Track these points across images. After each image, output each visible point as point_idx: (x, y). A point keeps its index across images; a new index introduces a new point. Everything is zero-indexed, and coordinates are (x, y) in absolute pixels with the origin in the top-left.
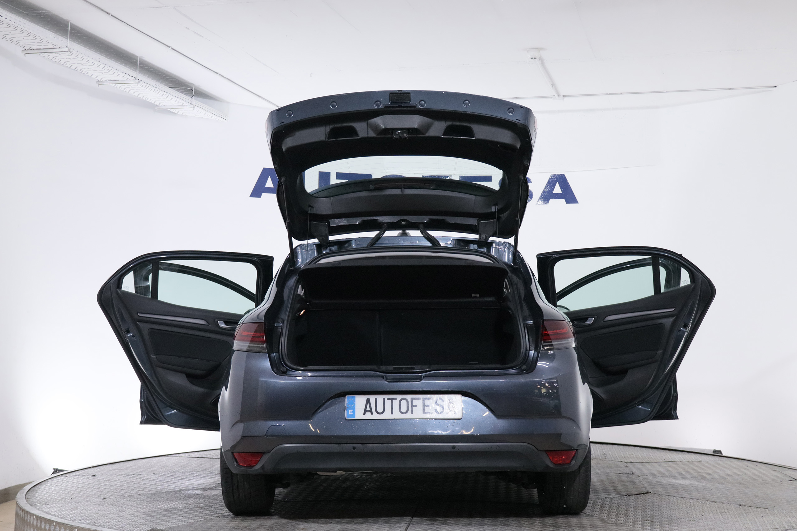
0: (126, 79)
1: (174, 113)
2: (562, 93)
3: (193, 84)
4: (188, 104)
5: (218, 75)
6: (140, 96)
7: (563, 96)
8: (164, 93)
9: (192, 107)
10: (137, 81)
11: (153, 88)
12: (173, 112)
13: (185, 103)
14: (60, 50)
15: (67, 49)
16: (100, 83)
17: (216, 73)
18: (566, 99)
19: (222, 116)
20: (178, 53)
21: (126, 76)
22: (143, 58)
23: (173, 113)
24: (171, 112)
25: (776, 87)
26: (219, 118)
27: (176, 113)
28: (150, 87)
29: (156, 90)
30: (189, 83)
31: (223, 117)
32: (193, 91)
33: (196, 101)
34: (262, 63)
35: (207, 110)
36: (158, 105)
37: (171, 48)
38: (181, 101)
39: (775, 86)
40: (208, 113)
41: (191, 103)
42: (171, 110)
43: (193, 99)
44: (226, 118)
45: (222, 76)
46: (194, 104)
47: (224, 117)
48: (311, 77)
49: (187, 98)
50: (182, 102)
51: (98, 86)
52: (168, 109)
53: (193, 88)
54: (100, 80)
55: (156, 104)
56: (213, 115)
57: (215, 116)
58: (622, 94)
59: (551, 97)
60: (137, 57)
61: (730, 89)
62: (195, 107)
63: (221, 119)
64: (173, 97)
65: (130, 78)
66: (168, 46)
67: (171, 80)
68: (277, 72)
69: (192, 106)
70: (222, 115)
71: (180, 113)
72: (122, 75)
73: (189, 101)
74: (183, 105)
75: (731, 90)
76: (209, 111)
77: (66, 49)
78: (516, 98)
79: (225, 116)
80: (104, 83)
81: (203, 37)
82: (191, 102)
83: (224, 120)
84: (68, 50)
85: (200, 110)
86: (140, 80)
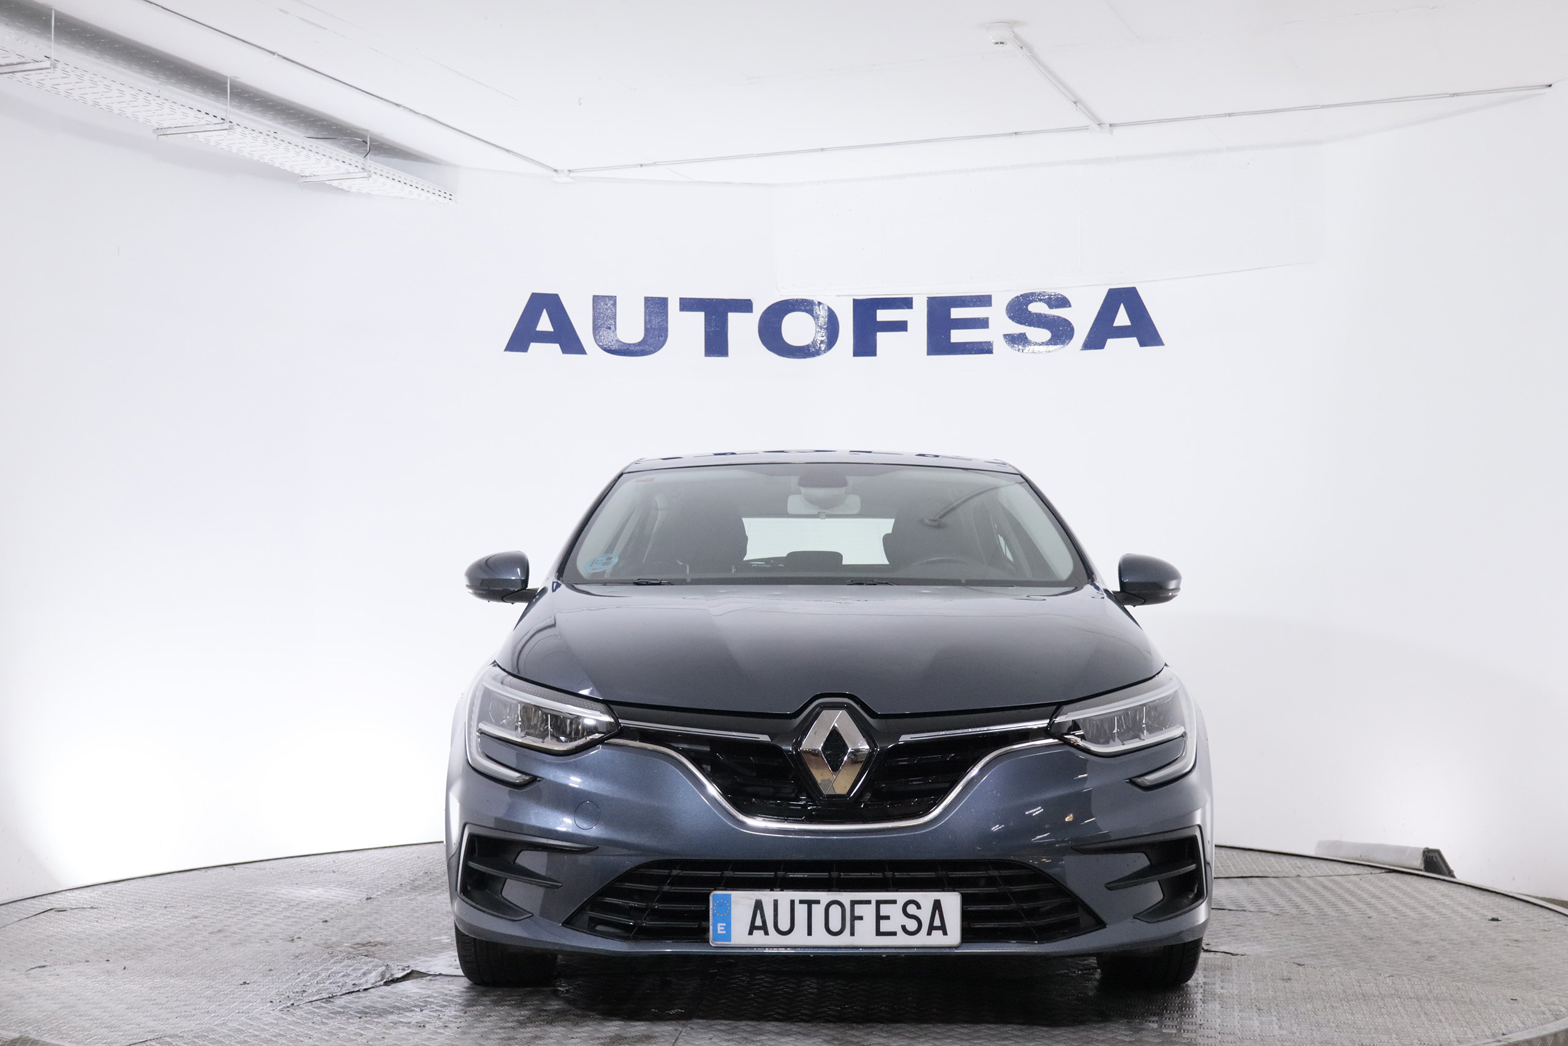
0: (203, 122)
1: (342, 190)
2: (1108, 120)
3: (367, 130)
4: (357, 170)
5: (401, 108)
6: (256, 158)
7: (1111, 125)
8: (298, 149)
9: (366, 176)
10: (226, 126)
11: (269, 139)
12: (340, 187)
13: (352, 169)
14: (37, 66)
15: (49, 62)
16: (161, 131)
17: (397, 105)
18: (1116, 130)
19: (442, 194)
20: (296, 65)
21: (200, 115)
22: (238, 80)
23: (340, 189)
24: (337, 189)
25: (1550, 86)
26: (436, 197)
27: (347, 190)
28: (262, 137)
29: (277, 142)
30: (358, 129)
31: (445, 195)
32: (367, 143)
33: (373, 163)
34: (473, 80)
35: (403, 181)
36: (303, 175)
37: (278, 55)
38: (340, 164)
39: (1549, 84)
40: (407, 188)
41: (363, 169)
42: (335, 184)
43: (368, 161)
44: (450, 197)
45: (411, 110)
46: (373, 170)
47: (447, 196)
48: (580, 104)
49: (357, 159)
50: (344, 168)
51: (158, 138)
52: (328, 182)
53: (367, 137)
54: (158, 127)
55: (297, 171)
56: (419, 191)
57: (424, 194)
58: (1230, 115)
59: (1086, 128)
60: (226, 77)
61: (1454, 95)
62: (374, 176)
63: (441, 199)
64: (318, 157)
65: (210, 118)
66: (271, 52)
67: (320, 123)
68: (513, 98)
69: (365, 174)
70: (443, 191)
71: (354, 190)
72: (192, 113)
73: (360, 166)
74: (349, 173)
75: (1456, 97)
76: (409, 183)
77: (47, 64)
78: (1016, 133)
79: (448, 193)
80: (168, 133)
81: (326, 29)
82: (363, 166)
83: (447, 200)
84: (51, 65)
85: (390, 182)
86: (234, 123)
